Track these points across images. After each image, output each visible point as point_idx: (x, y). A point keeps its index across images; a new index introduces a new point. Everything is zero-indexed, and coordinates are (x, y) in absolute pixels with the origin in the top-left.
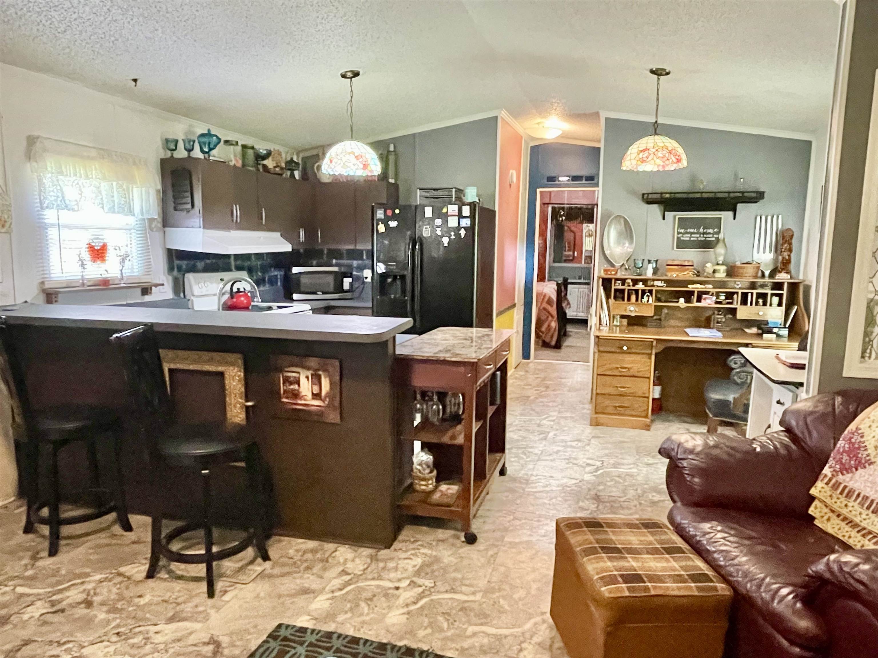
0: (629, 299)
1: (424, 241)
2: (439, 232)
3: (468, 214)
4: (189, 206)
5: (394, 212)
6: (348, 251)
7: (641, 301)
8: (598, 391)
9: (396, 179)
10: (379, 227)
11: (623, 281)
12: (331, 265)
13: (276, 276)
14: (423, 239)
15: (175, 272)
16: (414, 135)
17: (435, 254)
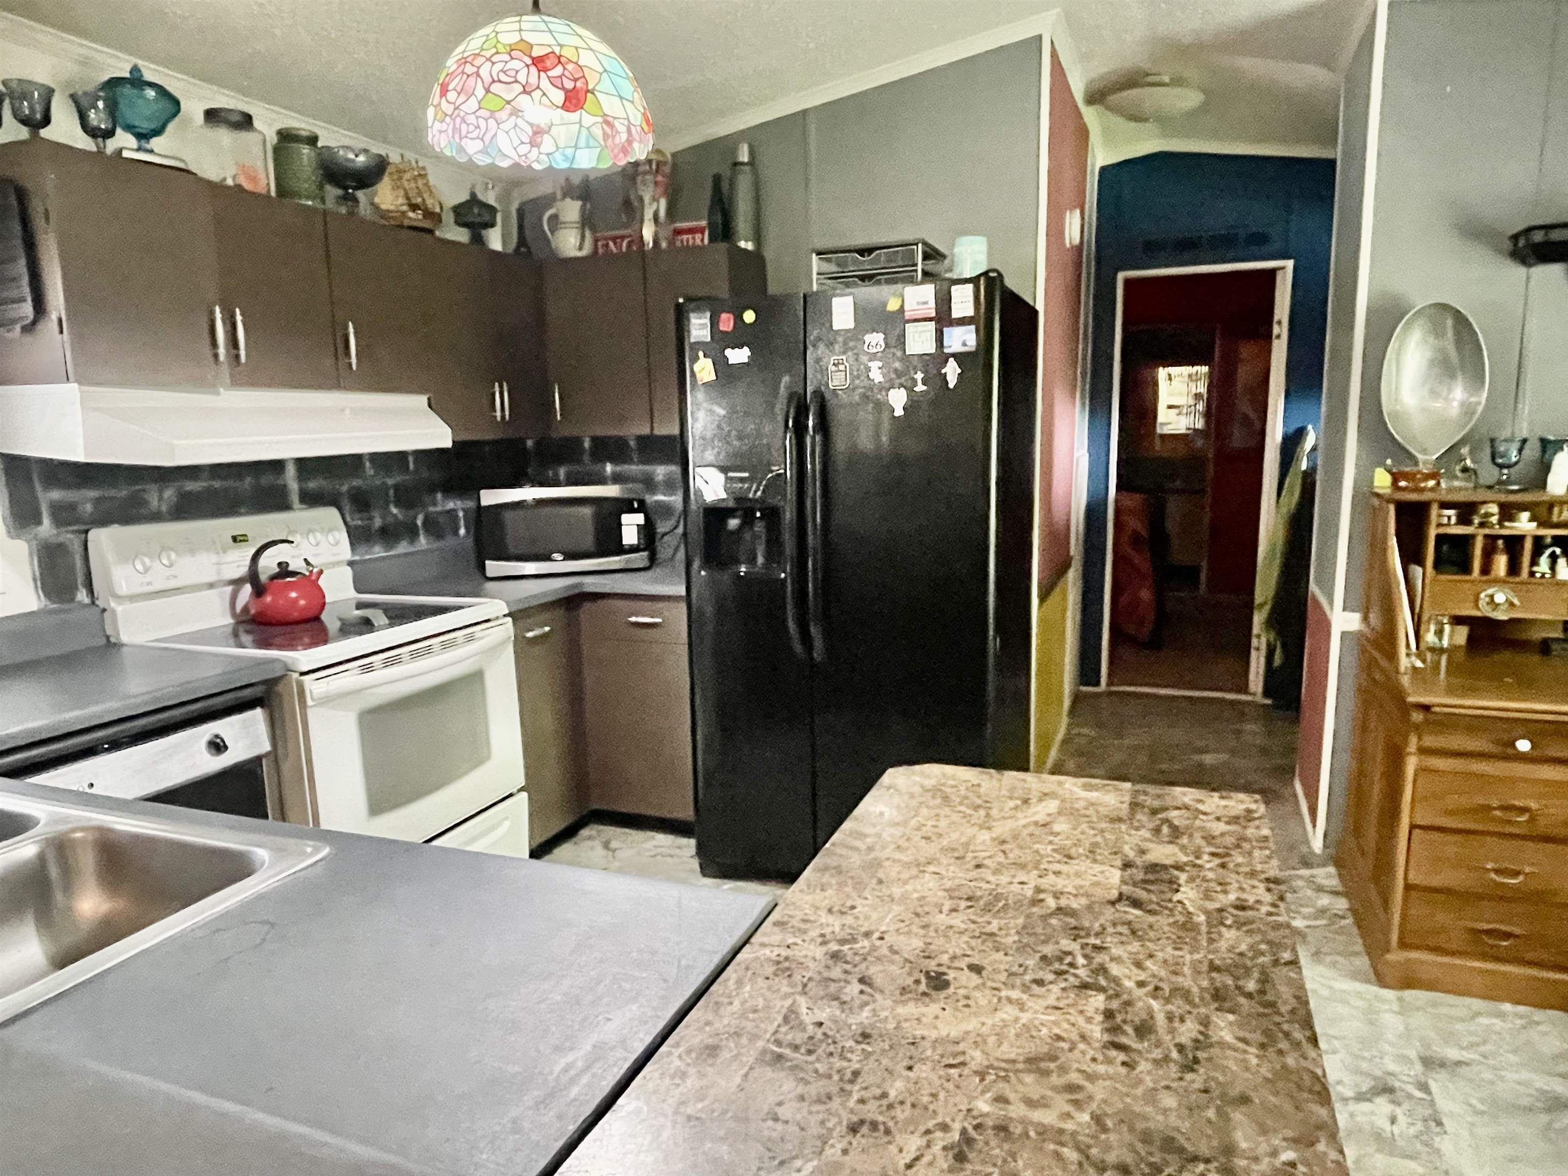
0: (1486, 569)
1: (832, 402)
2: (877, 376)
3: (970, 312)
4: (27, 309)
5: (739, 318)
6: (640, 439)
7: (1532, 574)
8: (1413, 878)
9: (758, 238)
10: (697, 367)
11: (1466, 511)
12: (600, 480)
13: (452, 513)
14: (828, 396)
15: (46, 528)
16: (805, 112)
17: (865, 441)
